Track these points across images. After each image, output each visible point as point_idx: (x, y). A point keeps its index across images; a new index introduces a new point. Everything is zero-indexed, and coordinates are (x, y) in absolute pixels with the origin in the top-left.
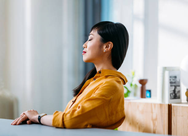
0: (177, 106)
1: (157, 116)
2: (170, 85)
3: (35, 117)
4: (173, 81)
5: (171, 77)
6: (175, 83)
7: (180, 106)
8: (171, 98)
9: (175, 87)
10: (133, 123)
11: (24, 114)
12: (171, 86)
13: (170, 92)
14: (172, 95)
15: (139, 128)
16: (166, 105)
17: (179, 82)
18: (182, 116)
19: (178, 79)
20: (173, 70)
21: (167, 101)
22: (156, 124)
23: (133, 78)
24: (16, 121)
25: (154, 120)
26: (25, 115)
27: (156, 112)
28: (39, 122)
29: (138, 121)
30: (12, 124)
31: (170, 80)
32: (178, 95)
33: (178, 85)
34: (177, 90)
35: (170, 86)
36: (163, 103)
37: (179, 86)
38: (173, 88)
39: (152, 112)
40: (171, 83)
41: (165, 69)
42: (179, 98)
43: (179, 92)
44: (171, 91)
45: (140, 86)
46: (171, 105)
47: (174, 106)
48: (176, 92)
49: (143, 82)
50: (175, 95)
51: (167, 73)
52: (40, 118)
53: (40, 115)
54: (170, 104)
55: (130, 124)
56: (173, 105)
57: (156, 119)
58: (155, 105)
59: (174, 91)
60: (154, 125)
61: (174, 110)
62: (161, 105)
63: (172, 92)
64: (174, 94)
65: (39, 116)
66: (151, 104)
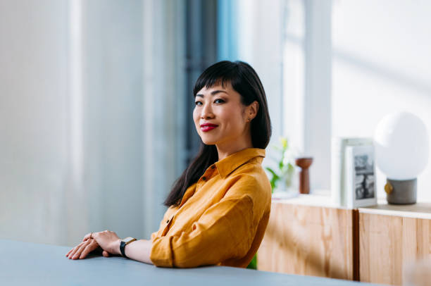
0: (369, 215)
1: (331, 232)
2: (355, 172)
3: (114, 244)
4: (361, 166)
5: (356, 158)
6: (364, 168)
7: (373, 215)
8: (358, 198)
9: (366, 176)
10: (287, 243)
11: (92, 238)
12: (358, 175)
13: (355, 188)
14: (359, 192)
15: (299, 254)
16: (349, 210)
17: (372, 167)
18: (379, 233)
19: (369, 162)
20: (360, 144)
21: (350, 204)
22: (331, 247)
23: (283, 152)
24: (78, 251)
25: (326, 239)
26: (93, 241)
27: (330, 222)
28: (121, 254)
29: (295, 241)
30: (71, 258)
31: (356, 163)
32: (370, 191)
33: (370, 171)
34: (368, 182)
35: (355, 176)
36: (342, 208)
37: (372, 174)
38: (361, 178)
39: (322, 224)
40: (357, 169)
41: (346, 142)
42: (373, 196)
43: (372, 185)
44: (357, 185)
45: (298, 170)
46: (358, 211)
47: (363, 214)
48: (367, 186)
49: (304, 164)
50: (365, 192)
51: (349, 150)
52: (123, 246)
53: (123, 241)
54: (356, 209)
55: (281, 245)
56: (361, 210)
57: (330, 237)
58: (327, 210)
59: (364, 184)
60: (327, 247)
61: (363, 220)
62: (339, 212)
63: (359, 186)
64: (363, 190)
65: (122, 243)
66: (321, 209)
